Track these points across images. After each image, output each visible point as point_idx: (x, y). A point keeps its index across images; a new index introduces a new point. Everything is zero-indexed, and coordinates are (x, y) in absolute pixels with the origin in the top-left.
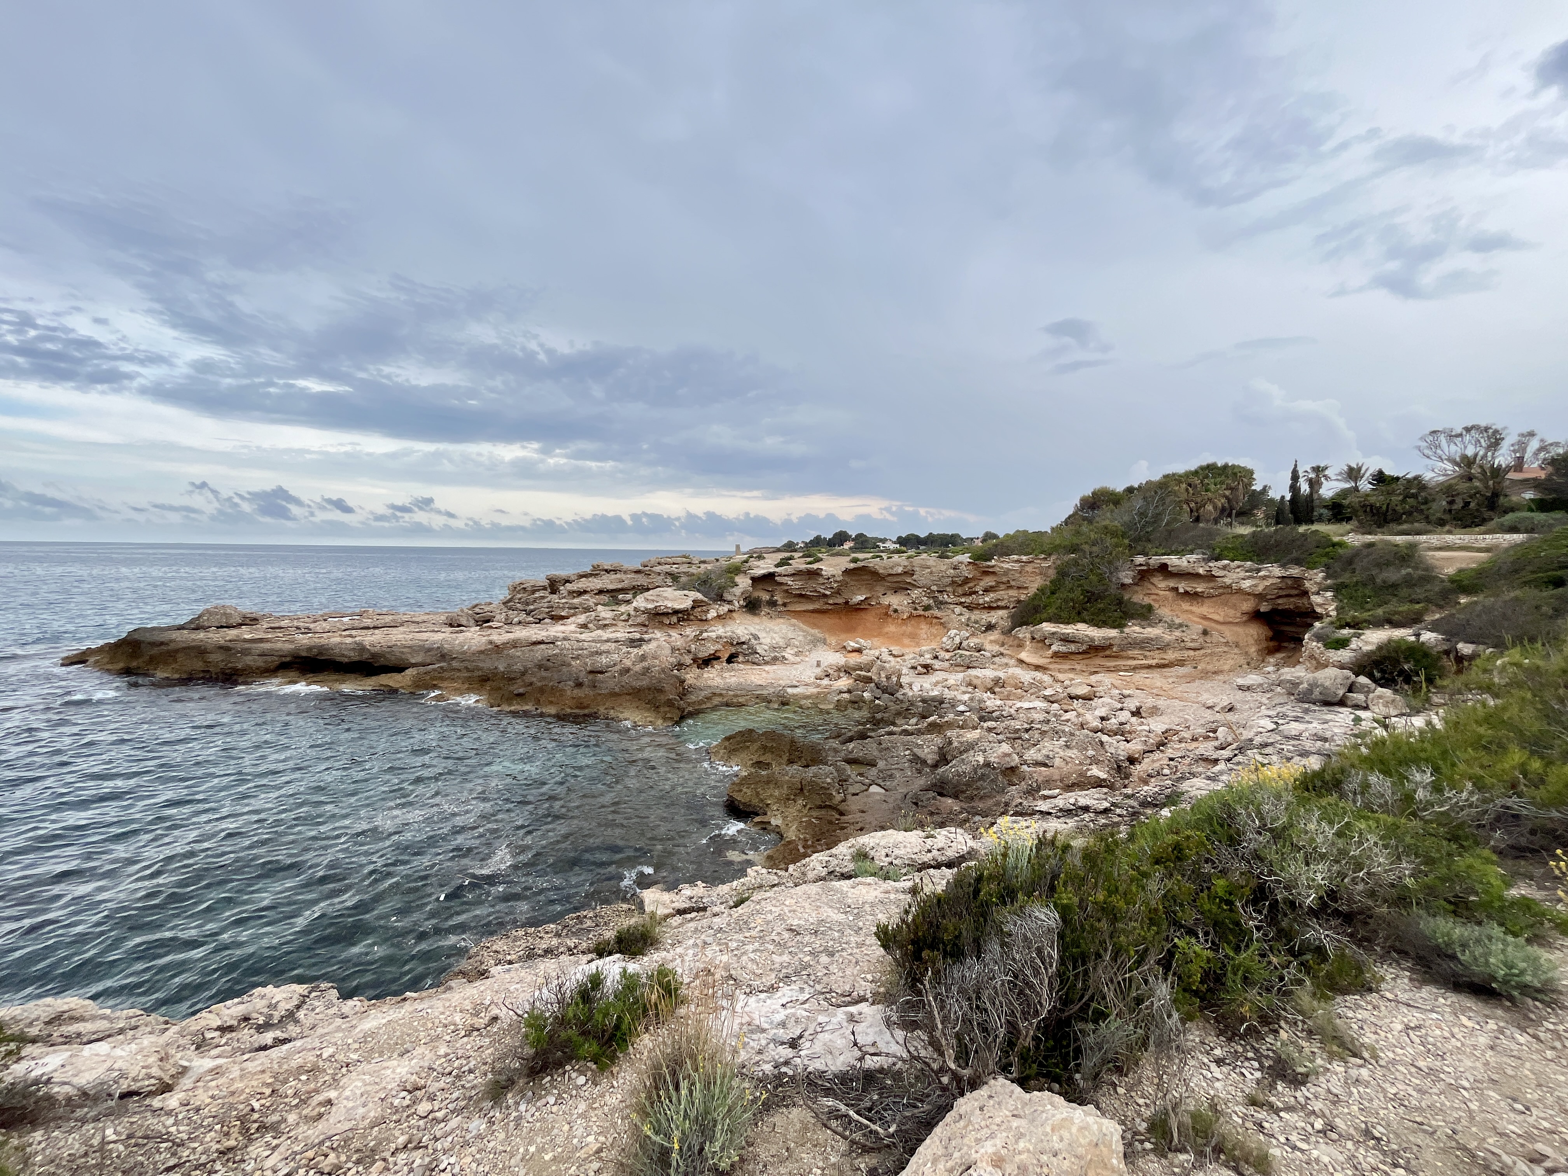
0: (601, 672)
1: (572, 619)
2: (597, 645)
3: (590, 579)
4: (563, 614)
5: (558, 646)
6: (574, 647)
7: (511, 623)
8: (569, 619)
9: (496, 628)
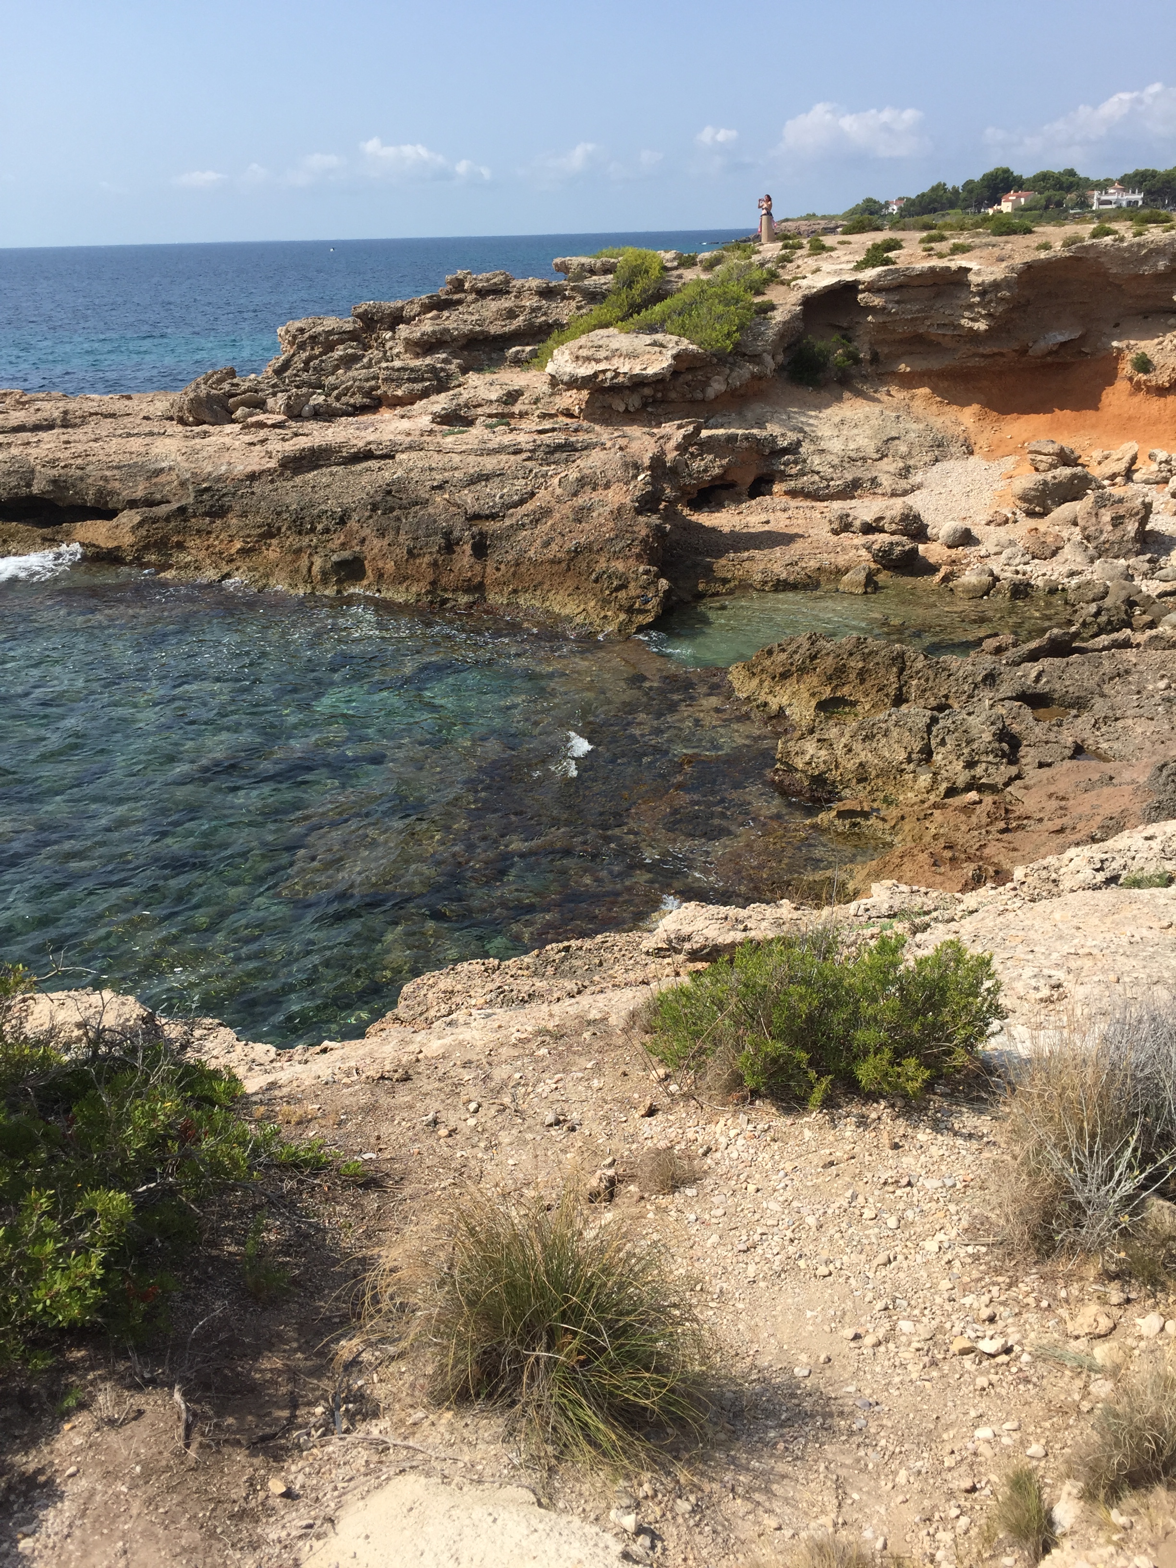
0: (493, 517)
1: (419, 405)
2: (479, 459)
3: (446, 314)
4: (399, 393)
5: (400, 463)
6: (434, 465)
7: (300, 416)
8: (412, 404)
9: (274, 426)
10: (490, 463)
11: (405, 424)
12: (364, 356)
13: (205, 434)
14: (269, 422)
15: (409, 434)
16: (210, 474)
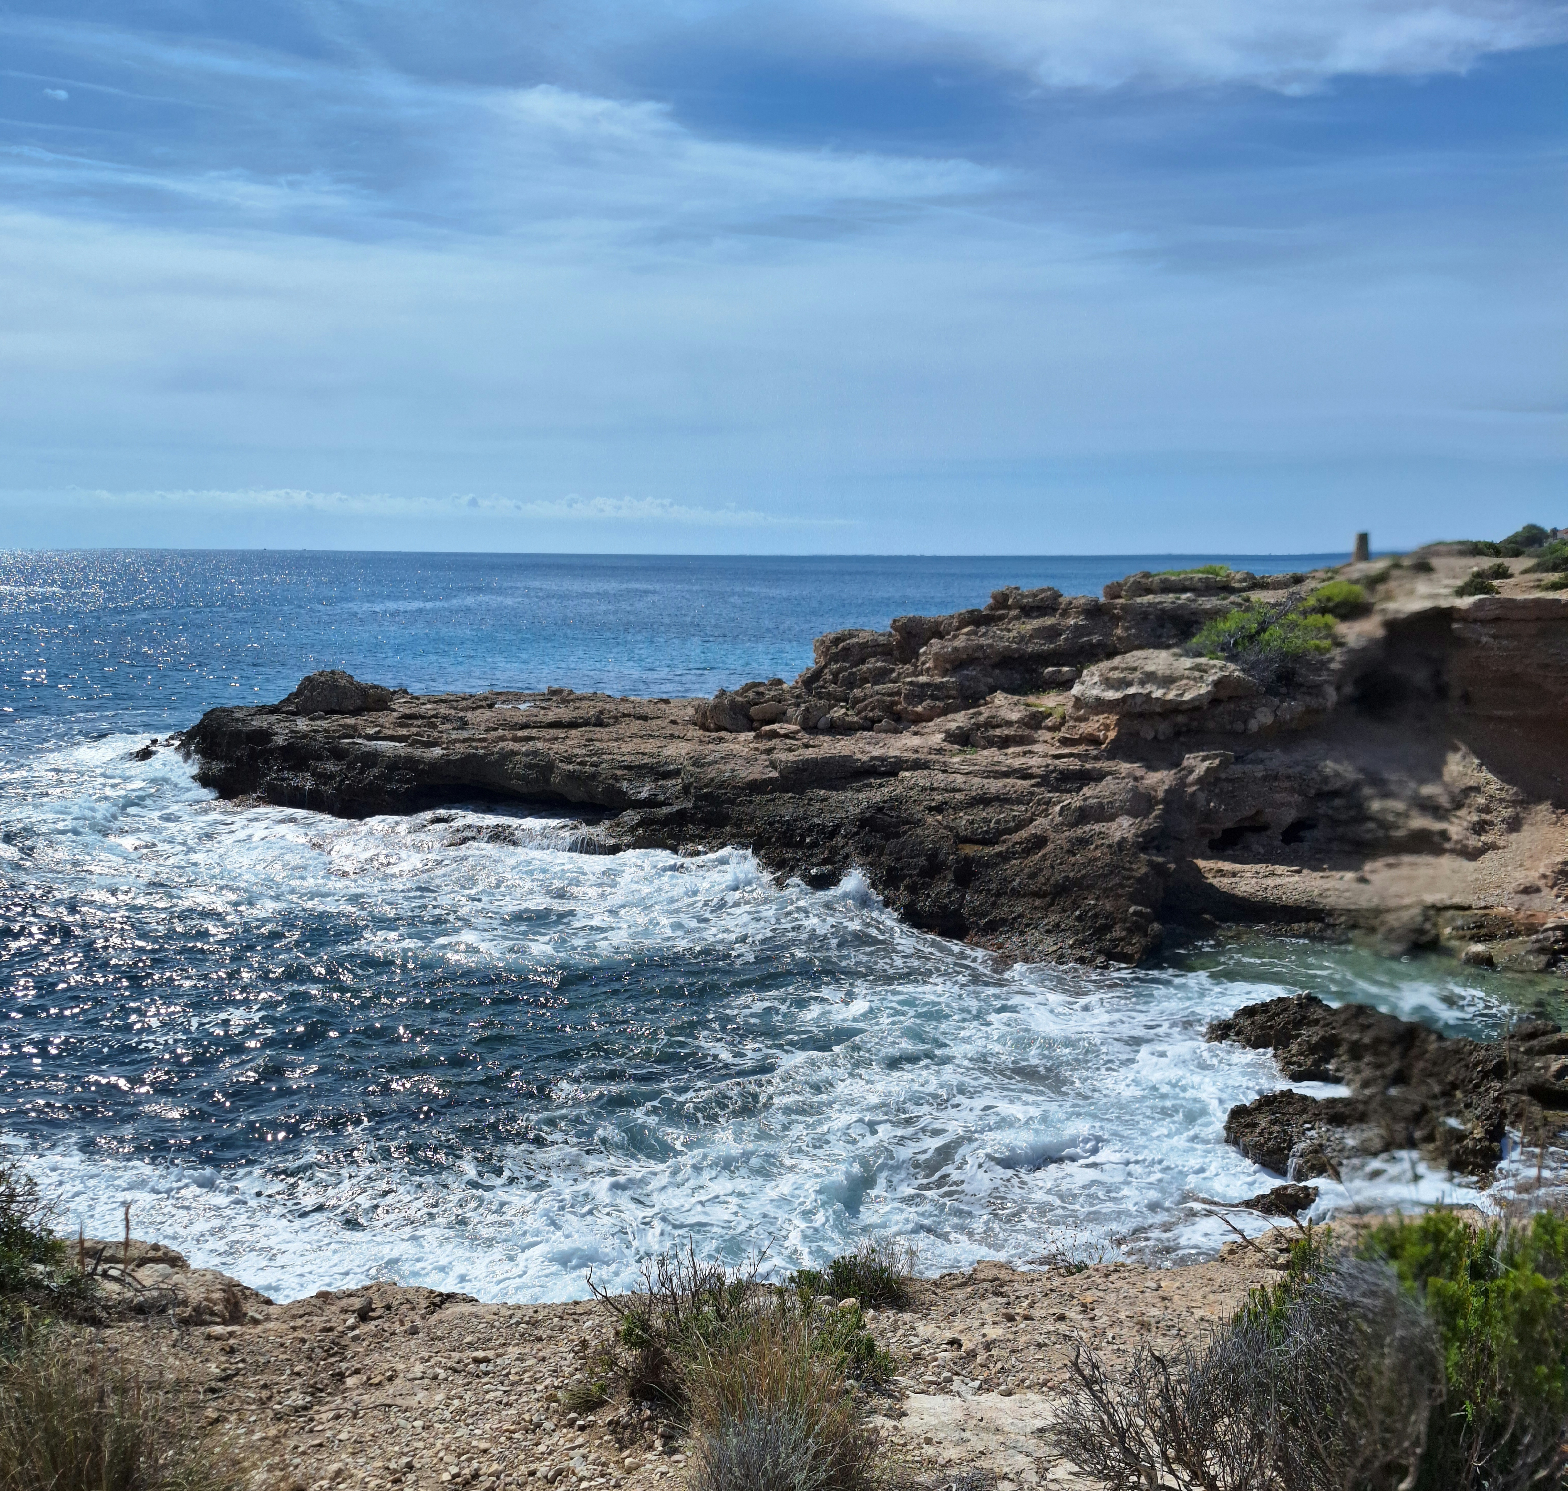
0: (984, 841)
1: (936, 722)
2: (985, 781)
3: (983, 629)
4: (919, 709)
5: (902, 781)
6: (935, 785)
7: (816, 727)
8: (931, 720)
9: (786, 736)
10: (995, 786)
11: (916, 741)
12: (893, 670)
13: (721, 740)
14: (782, 732)
15: (917, 751)
16: (712, 780)
